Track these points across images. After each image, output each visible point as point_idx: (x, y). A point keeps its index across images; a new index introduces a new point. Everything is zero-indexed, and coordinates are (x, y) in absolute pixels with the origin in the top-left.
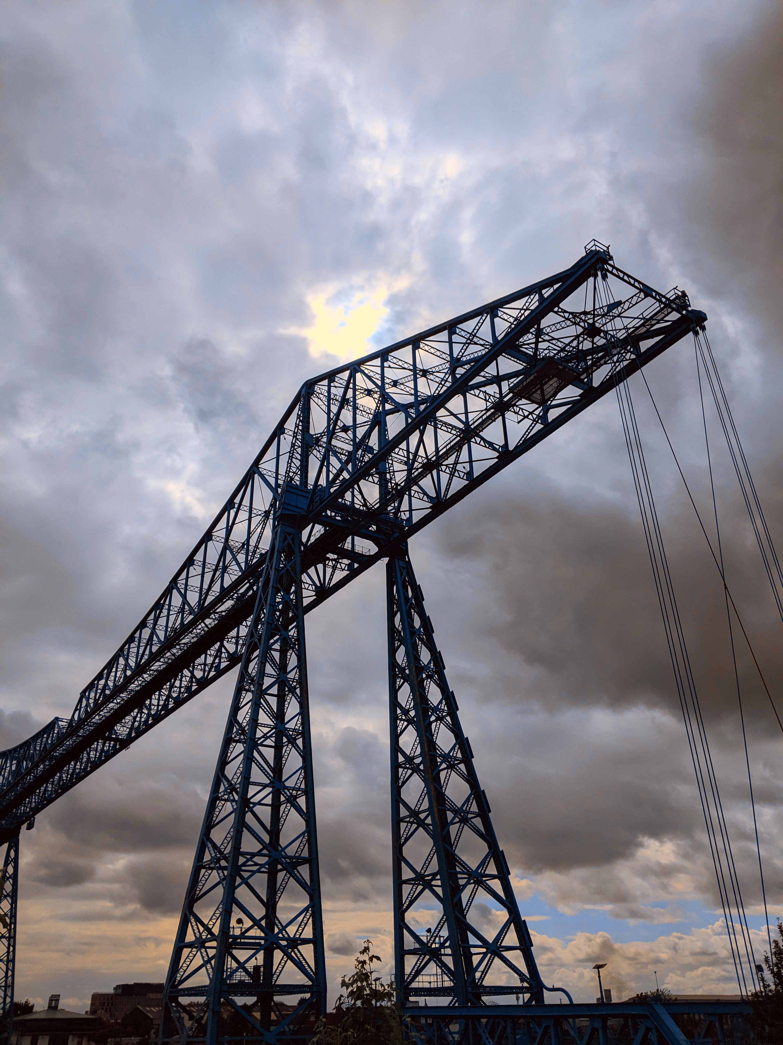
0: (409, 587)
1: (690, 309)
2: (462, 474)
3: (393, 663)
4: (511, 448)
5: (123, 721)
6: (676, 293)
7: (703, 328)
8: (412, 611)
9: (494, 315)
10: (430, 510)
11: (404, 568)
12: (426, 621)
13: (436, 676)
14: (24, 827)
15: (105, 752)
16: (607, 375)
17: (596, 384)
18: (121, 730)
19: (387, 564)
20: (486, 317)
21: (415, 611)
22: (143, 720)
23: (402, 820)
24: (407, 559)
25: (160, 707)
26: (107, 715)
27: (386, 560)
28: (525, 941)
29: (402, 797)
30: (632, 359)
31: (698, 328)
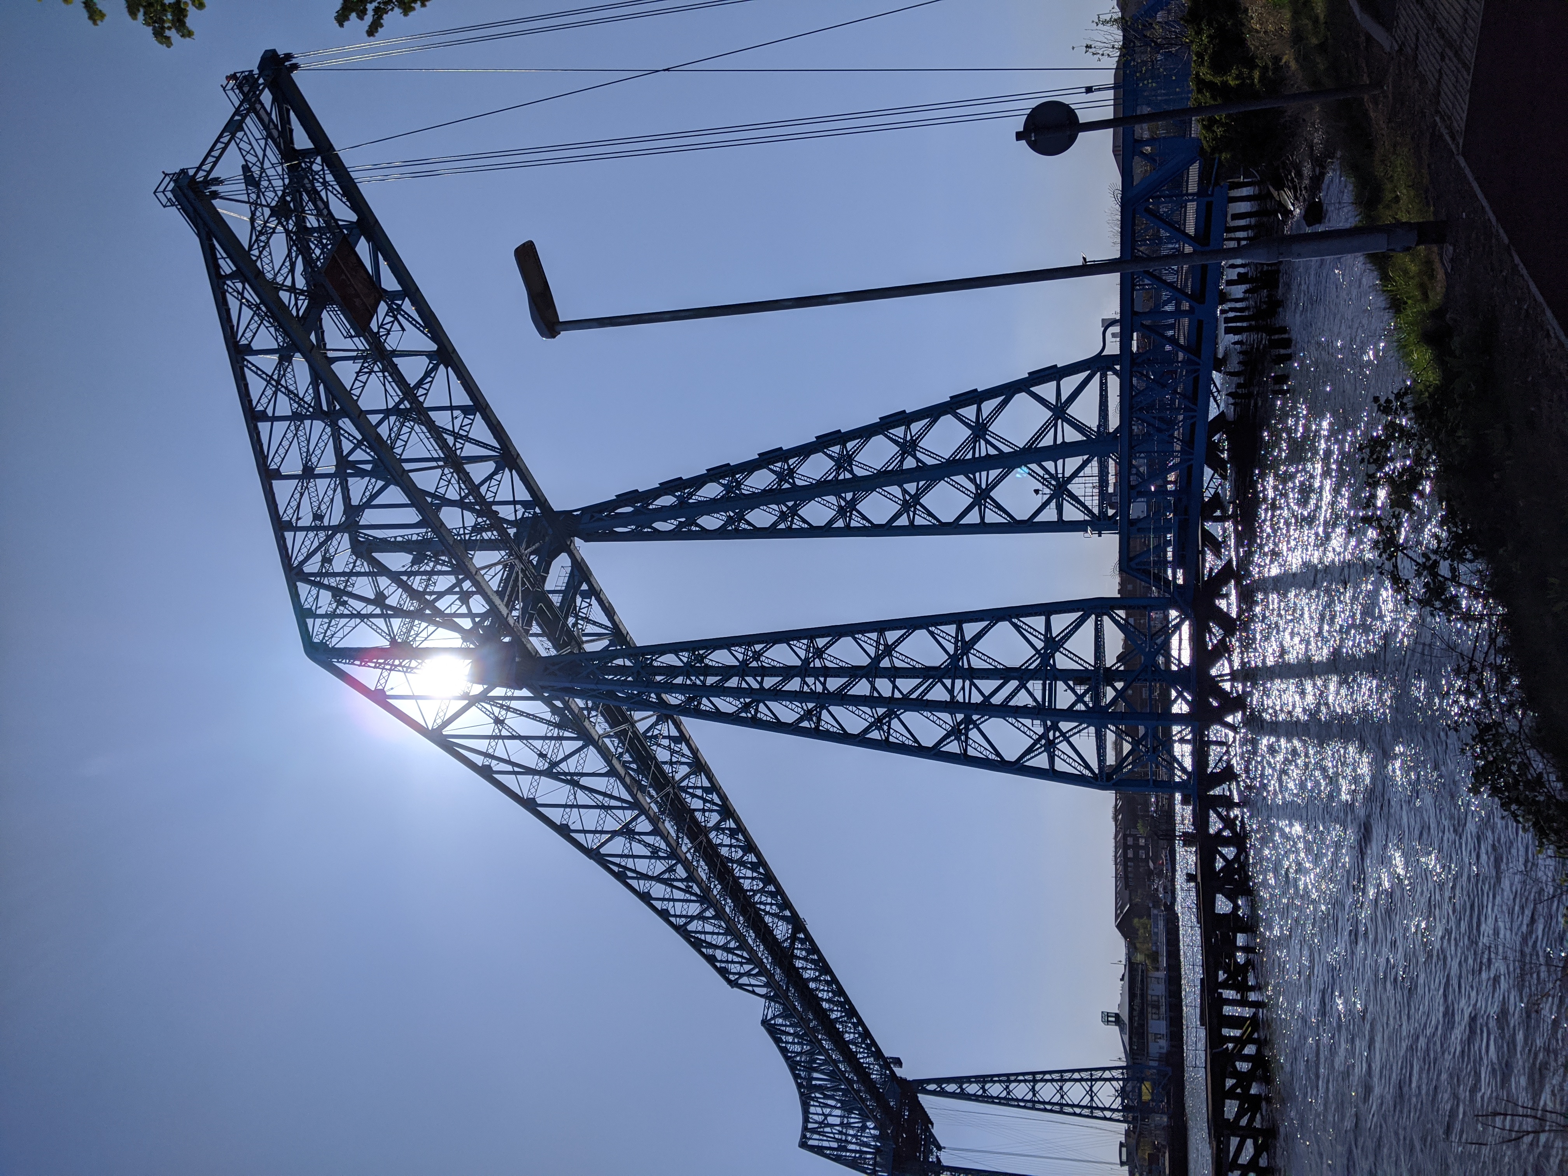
0: (618, 511)
1: (256, 71)
2: (467, 421)
3: (721, 534)
4: (434, 347)
5: (770, 925)
6: (232, 89)
7: (289, 56)
8: (651, 507)
9: (249, 350)
10: (514, 471)
11: (592, 517)
12: (667, 487)
13: (737, 476)
14: (899, 1072)
15: (808, 954)
16: (341, 200)
17: (354, 217)
18: (781, 930)
19: (586, 541)
20: (248, 362)
21: (651, 503)
22: (769, 900)
23: (912, 522)
24: (578, 513)
25: (755, 874)
26: (762, 947)
27: (578, 541)
28: (1052, 374)
29: (884, 523)
30: (323, 161)
31: (287, 63)
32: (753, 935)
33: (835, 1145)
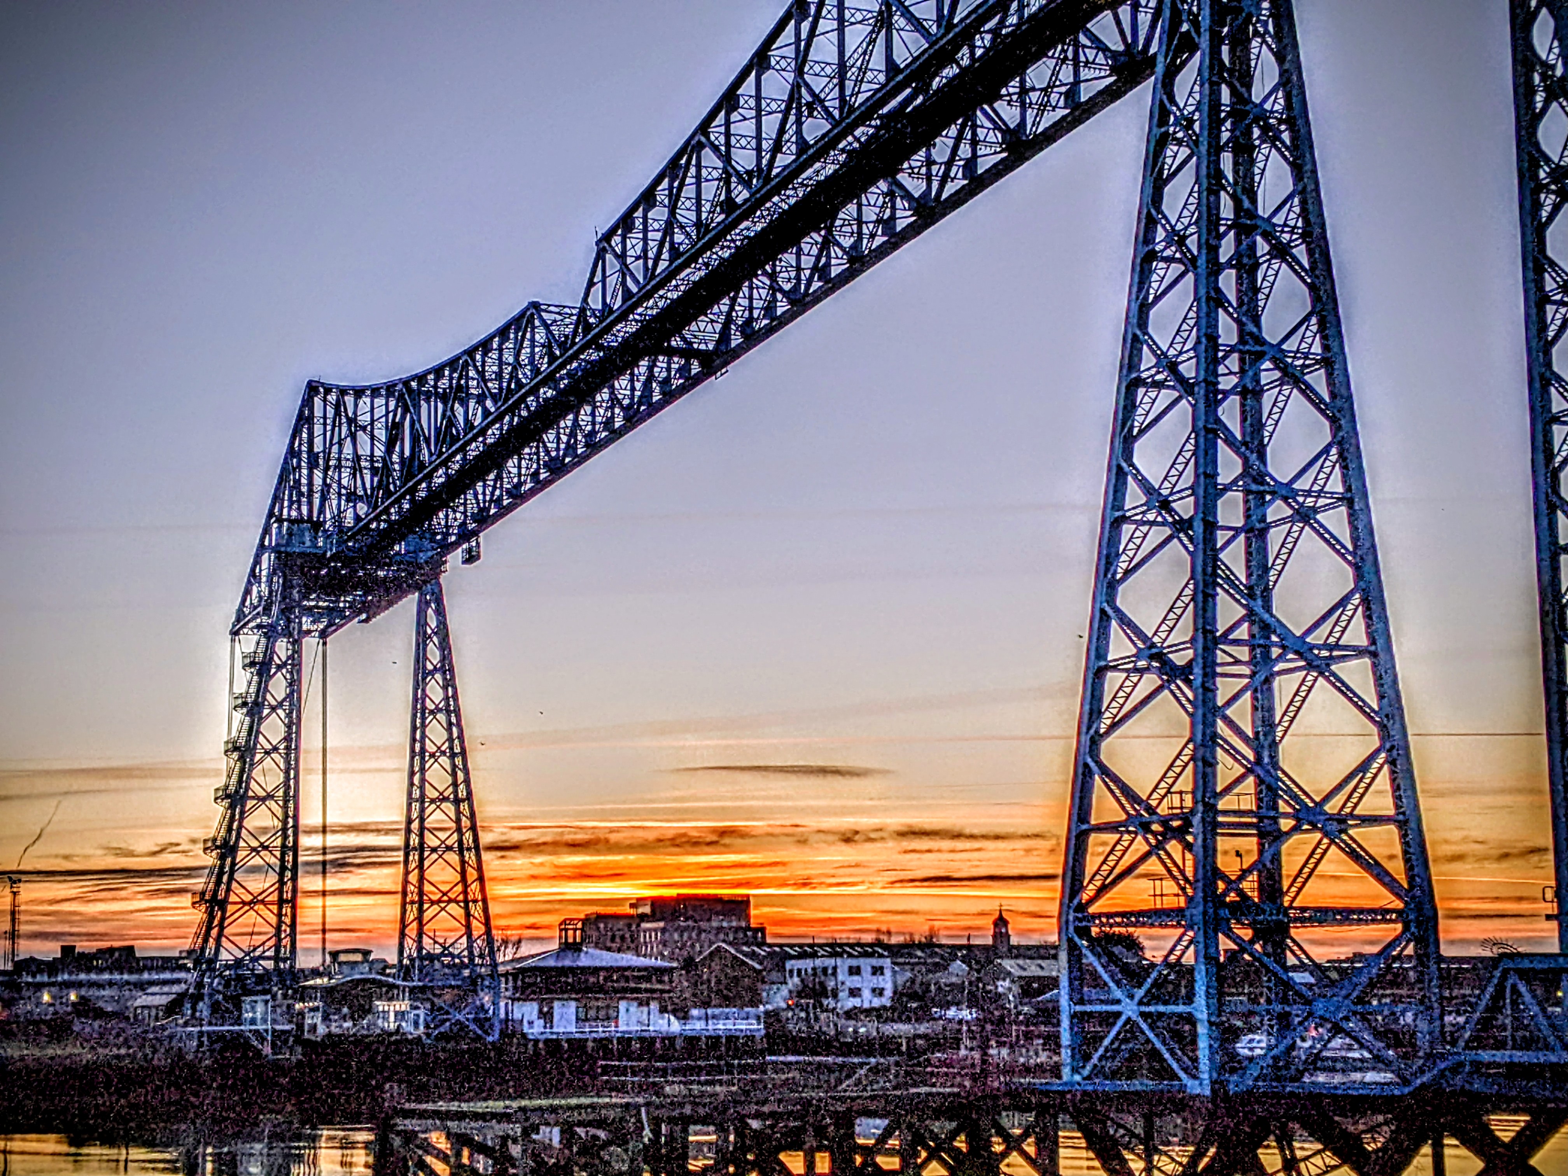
32: (696, 277)
33: (318, 447)
